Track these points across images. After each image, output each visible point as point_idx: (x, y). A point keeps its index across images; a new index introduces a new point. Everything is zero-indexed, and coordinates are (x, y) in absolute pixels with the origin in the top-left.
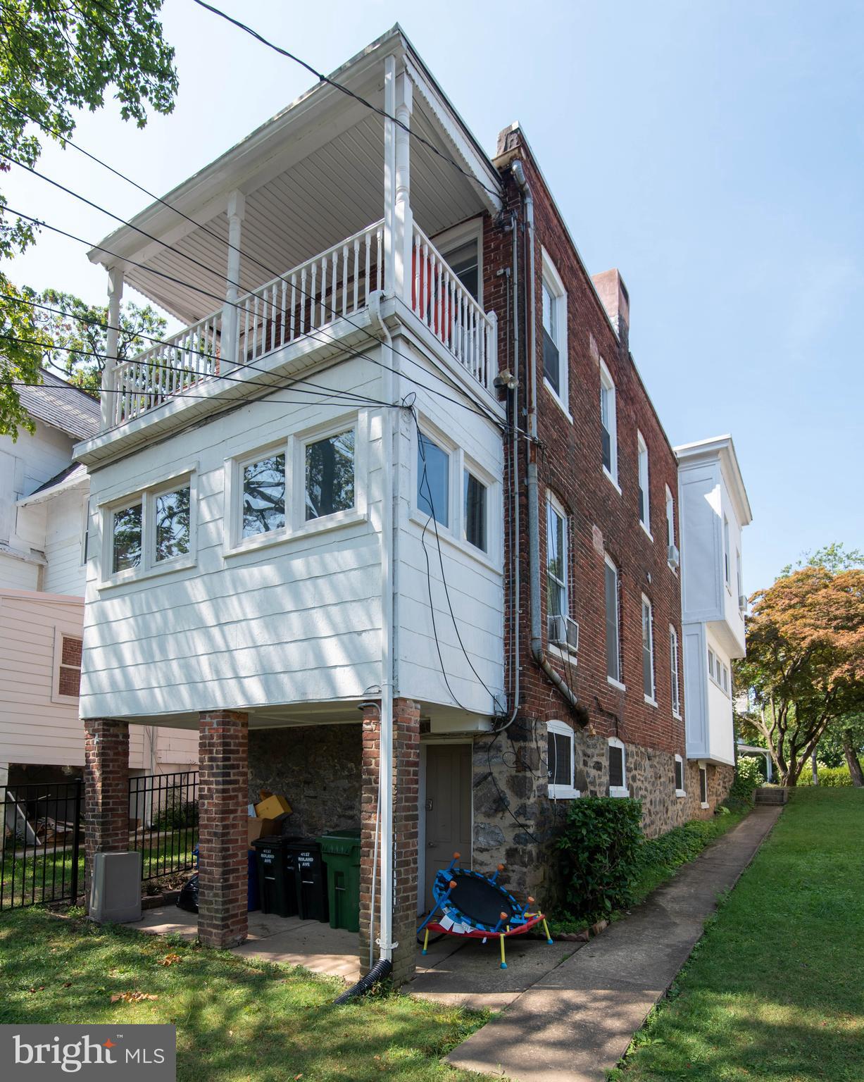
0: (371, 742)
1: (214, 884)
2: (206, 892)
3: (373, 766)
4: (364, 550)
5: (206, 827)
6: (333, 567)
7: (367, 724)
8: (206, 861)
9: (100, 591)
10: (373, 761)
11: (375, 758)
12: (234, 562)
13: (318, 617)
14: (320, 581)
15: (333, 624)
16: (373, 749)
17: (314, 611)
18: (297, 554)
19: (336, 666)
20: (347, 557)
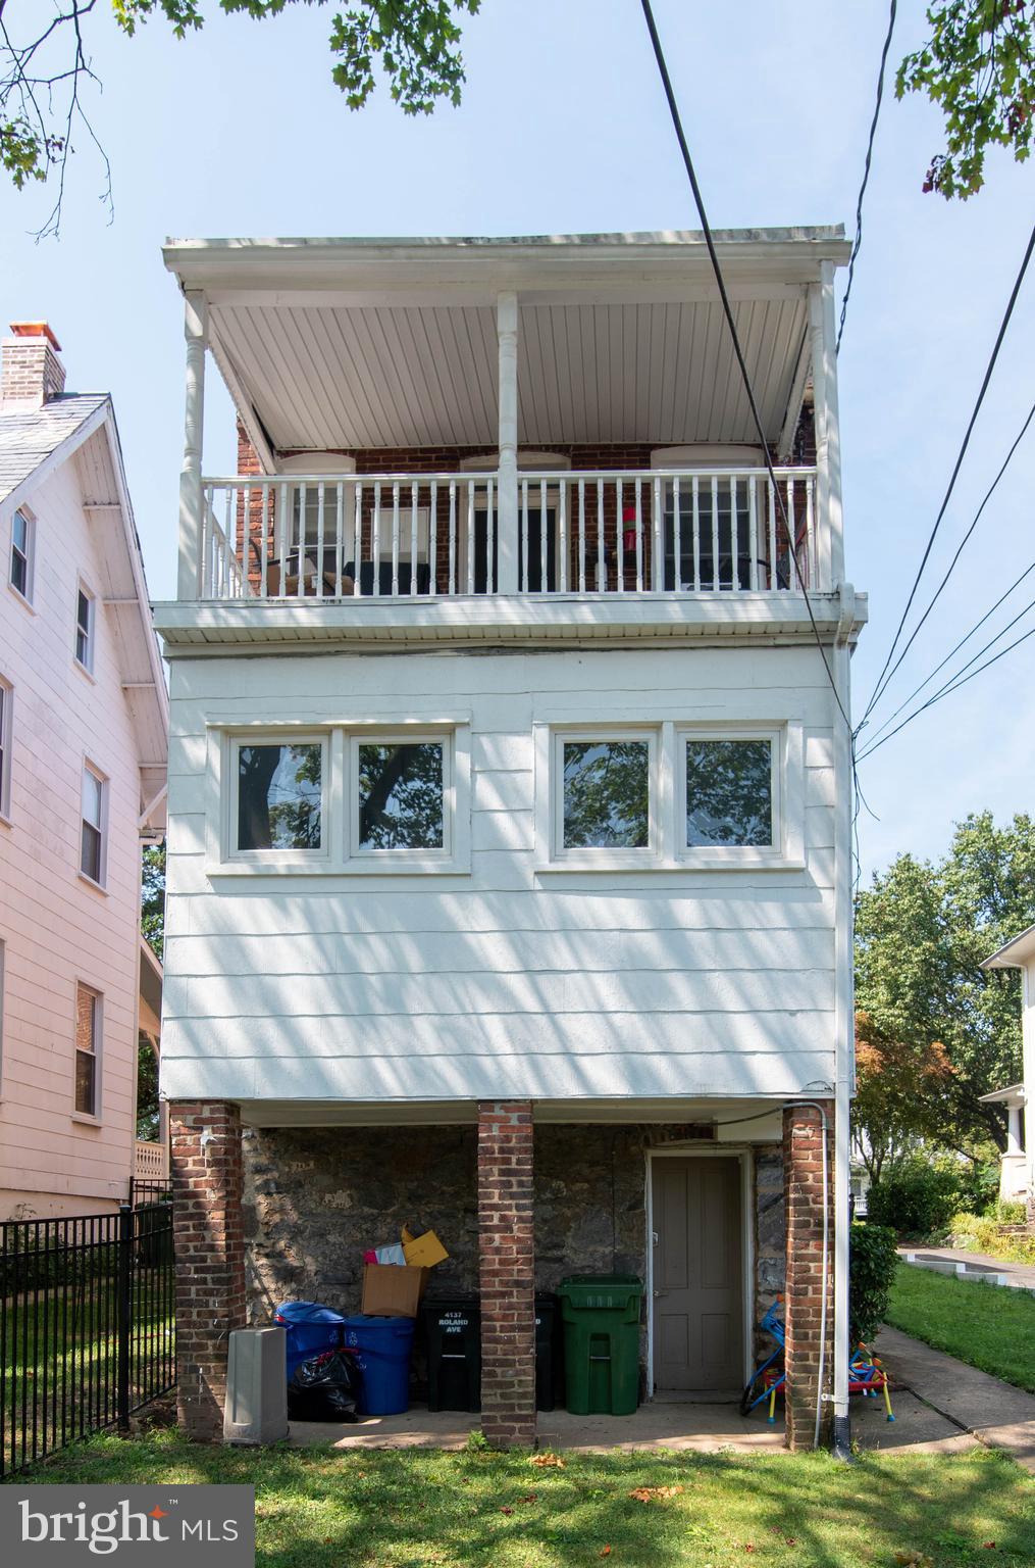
0: (806, 1152)
1: (517, 1358)
2: (499, 1370)
3: (810, 1182)
4: (798, 907)
5: (495, 1273)
6: (747, 921)
7: (800, 1129)
8: (498, 1324)
9: (210, 877)
10: (811, 1176)
11: (812, 1172)
12: (555, 882)
13: (719, 981)
14: (725, 936)
15: (745, 997)
16: (810, 1160)
17: (717, 974)
18: (683, 892)
19: (754, 1053)
20: (773, 913)
